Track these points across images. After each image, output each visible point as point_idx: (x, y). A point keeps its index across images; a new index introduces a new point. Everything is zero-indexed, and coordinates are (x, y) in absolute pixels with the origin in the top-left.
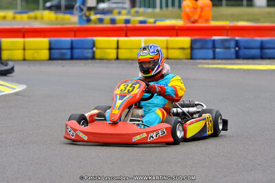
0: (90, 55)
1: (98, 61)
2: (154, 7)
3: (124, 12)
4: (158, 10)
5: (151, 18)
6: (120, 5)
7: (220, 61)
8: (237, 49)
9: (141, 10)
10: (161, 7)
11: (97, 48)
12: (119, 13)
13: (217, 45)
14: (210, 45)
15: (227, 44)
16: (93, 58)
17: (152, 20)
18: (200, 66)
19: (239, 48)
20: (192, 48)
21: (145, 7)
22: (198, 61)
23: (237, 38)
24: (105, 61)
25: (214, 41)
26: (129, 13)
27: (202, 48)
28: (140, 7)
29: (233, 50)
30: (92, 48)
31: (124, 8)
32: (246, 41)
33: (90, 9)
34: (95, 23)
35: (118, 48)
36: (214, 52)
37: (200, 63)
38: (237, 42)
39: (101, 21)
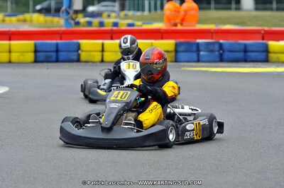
0: (75, 58)
1: (83, 64)
2: (143, 10)
3: (113, 15)
4: (146, 13)
5: (138, 21)
6: (110, 8)
7: (204, 64)
8: (221, 52)
9: (131, 13)
10: (150, 10)
11: (82, 51)
12: (109, 16)
13: (201, 48)
14: (194, 48)
15: (211, 47)
16: (78, 60)
17: (139, 23)
18: (183, 69)
19: (223, 51)
20: (176, 51)
21: (134, 10)
22: (182, 64)
23: (221, 41)
24: (91, 64)
25: (198, 44)
26: (118, 16)
27: (186, 51)
28: (129, 10)
29: (217, 53)
30: (78, 51)
31: (114, 11)
32: (230, 45)
33: (76, 12)
34: (84, 26)
35: (103, 51)
36: (198, 55)
37: (184, 66)
38: (221, 45)
39: (90, 24)
